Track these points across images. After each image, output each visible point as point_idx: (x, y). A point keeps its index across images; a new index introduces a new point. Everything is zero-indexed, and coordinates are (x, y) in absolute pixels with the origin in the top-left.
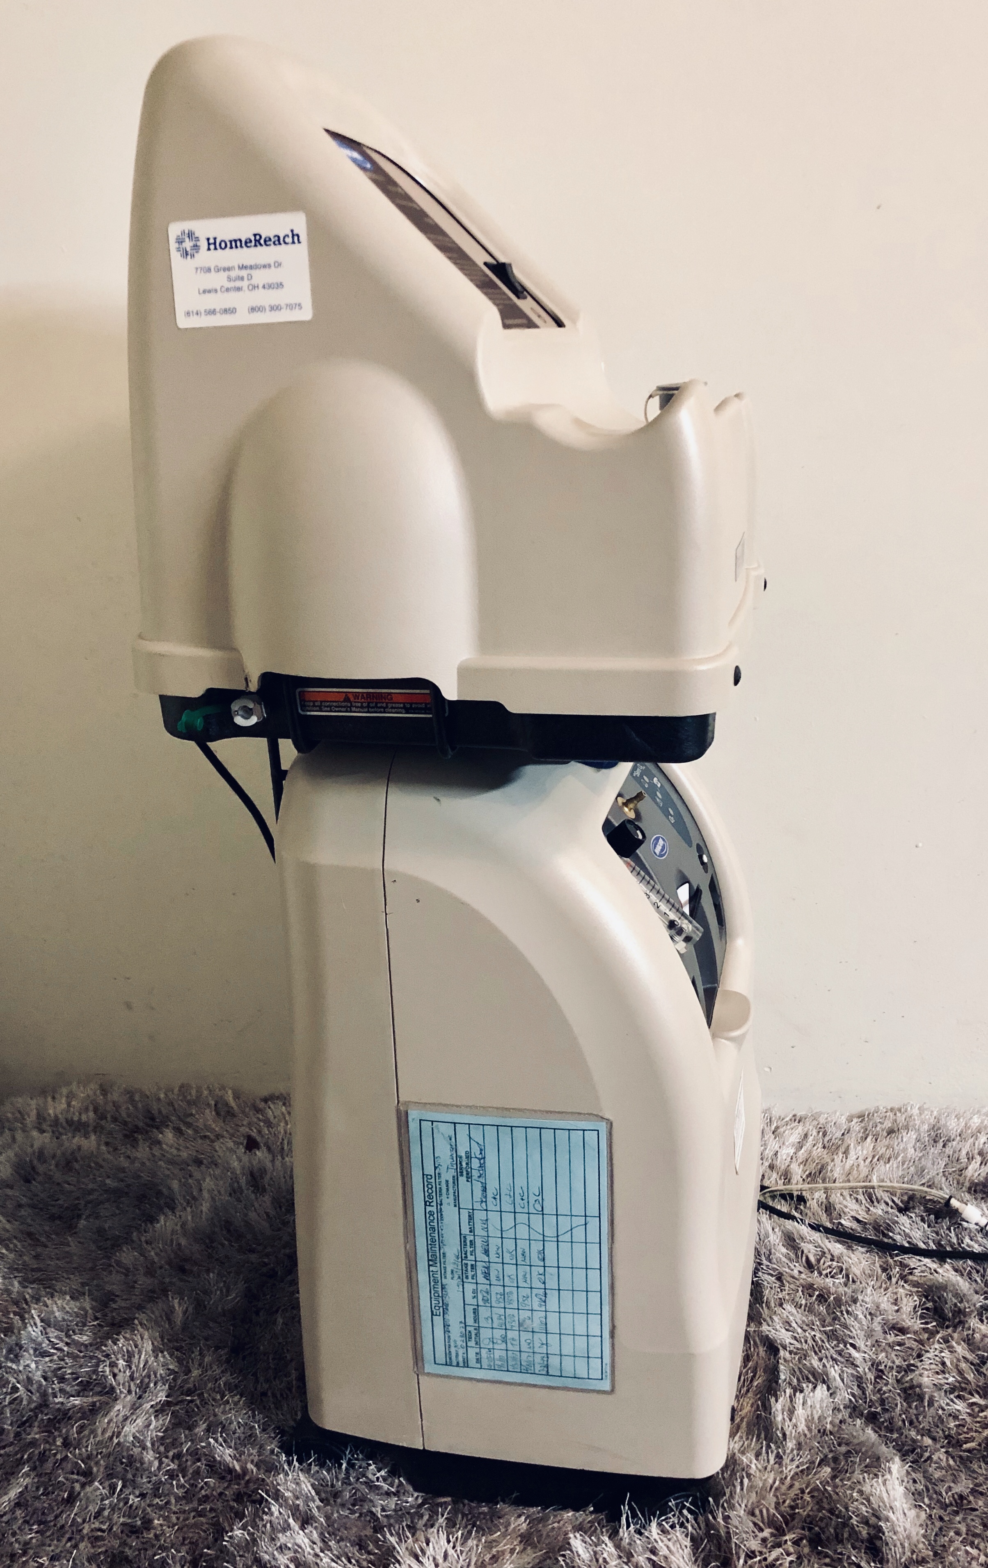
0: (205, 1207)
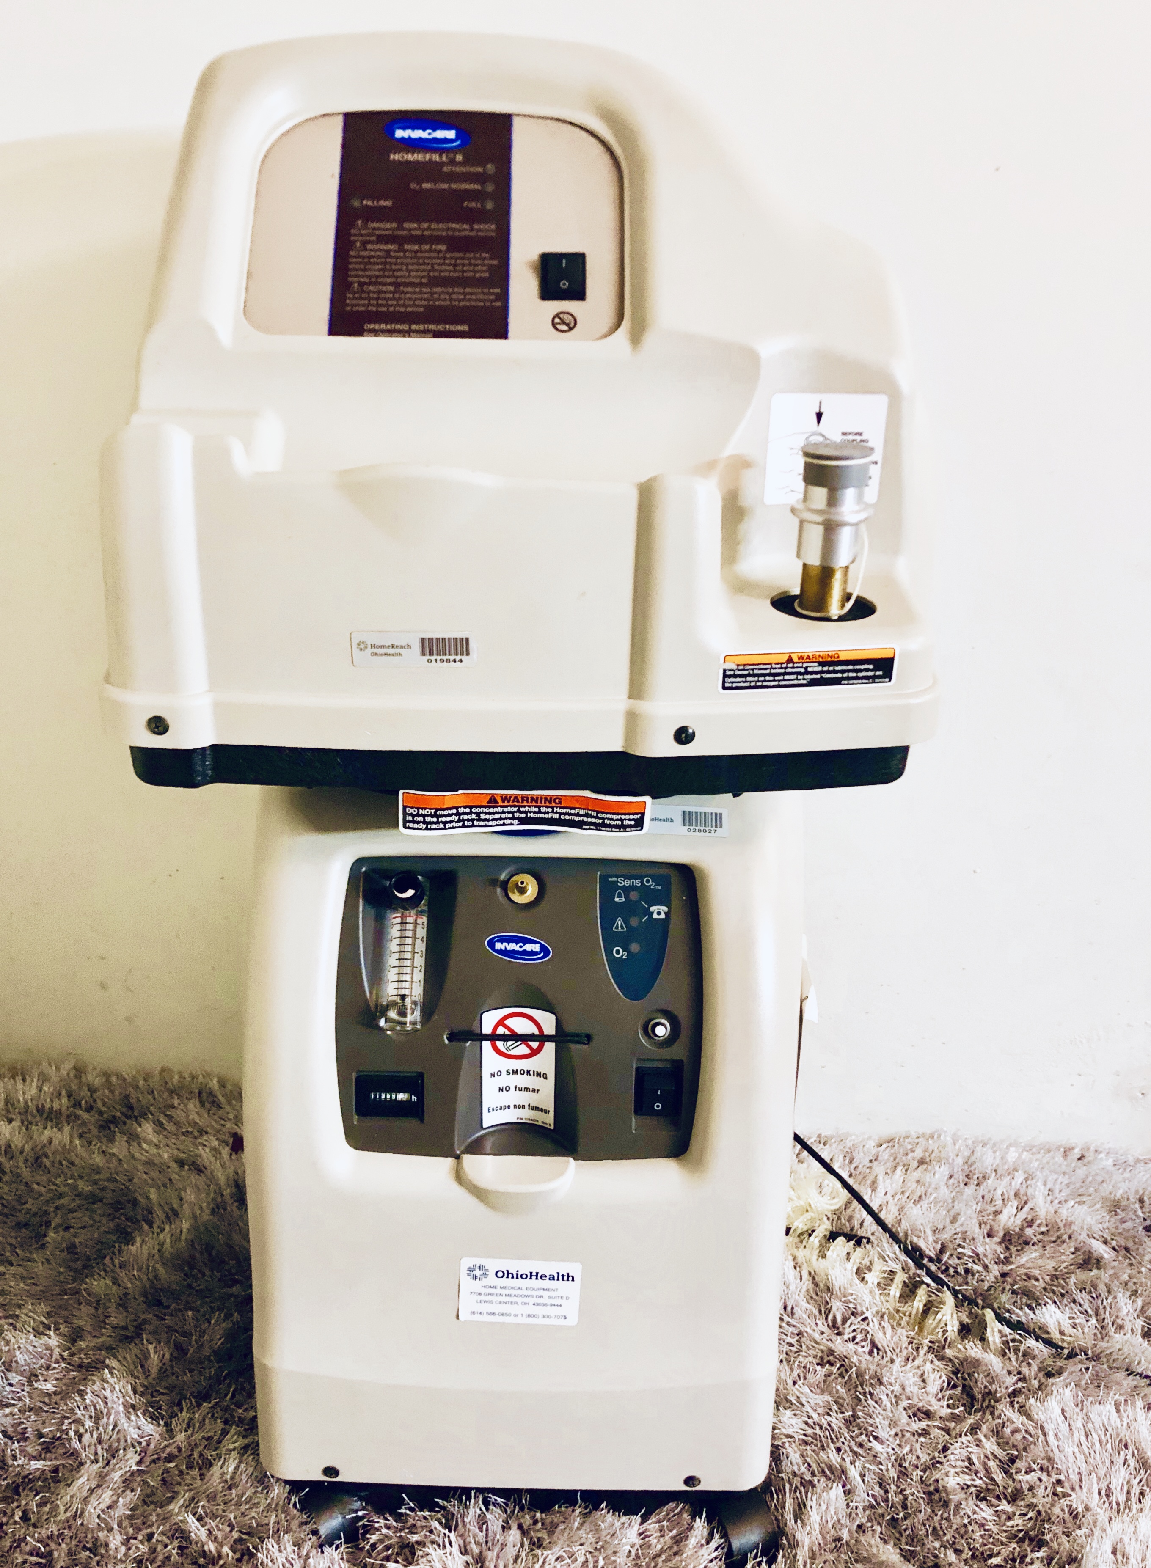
0: (186, 1225)
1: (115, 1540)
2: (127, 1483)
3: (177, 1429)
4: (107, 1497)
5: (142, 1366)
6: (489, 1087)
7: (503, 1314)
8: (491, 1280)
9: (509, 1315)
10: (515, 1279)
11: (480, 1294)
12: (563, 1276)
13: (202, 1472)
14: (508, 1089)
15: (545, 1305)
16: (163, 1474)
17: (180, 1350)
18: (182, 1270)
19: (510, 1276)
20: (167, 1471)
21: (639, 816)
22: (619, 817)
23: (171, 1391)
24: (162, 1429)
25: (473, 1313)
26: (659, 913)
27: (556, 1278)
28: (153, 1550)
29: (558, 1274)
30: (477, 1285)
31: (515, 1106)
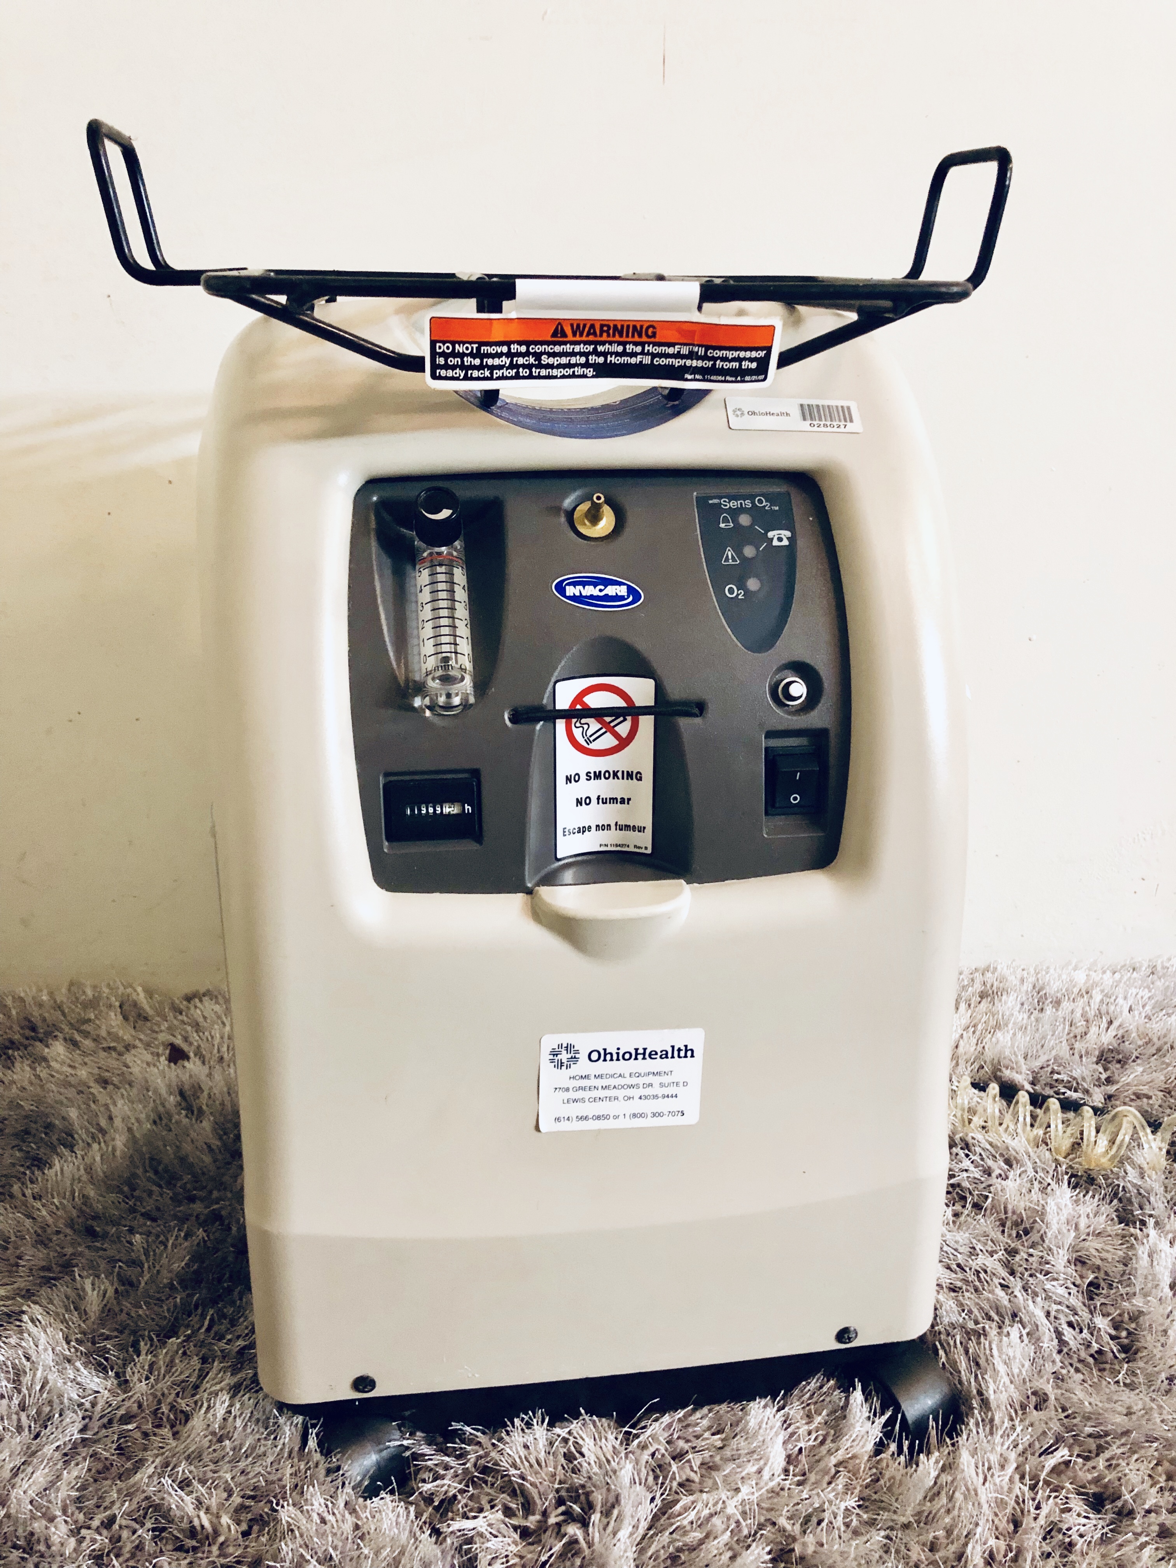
0: (120, 1141)
1: (59, 1532)
2: (69, 1456)
3: (135, 1378)
4: (40, 1476)
5: (76, 1309)
6: (566, 795)
7: (598, 1118)
8: (583, 1066)
9: (606, 1117)
10: (615, 1062)
11: (567, 1090)
12: (679, 1050)
13: (175, 1429)
14: (588, 801)
15: (656, 1097)
16: (119, 1439)
17: (128, 1284)
18: (121, 1192)
19: (608, 1057)
20: (122, 1435)
21: (762, 354)
22: (736, 354)
23: (121, 1332)
24: (111, 1383)
25: (558, 1119)
26: (780, 539)
27: (670, 1055)
28: (116, 1540)
29: (673, 1047)
30: (562, 1077)
31: (597, 826)
